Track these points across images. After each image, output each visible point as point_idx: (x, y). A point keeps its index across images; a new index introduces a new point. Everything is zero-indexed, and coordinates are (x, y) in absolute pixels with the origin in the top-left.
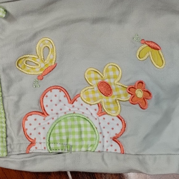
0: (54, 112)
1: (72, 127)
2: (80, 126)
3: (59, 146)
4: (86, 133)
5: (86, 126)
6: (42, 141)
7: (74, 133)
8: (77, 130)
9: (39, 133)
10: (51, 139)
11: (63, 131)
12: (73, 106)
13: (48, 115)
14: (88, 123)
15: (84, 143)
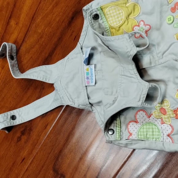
0: (141, 121)
1: (149, 128)
2: (153, 128)
3: (142, 137)
4: (156, 132)
5: (155, 128)
6: (135, 134)
7: (150, 132)
8: (151, 130)
9: (134, 131)
10: (139, 133)
11: (145, 130)
12: (150, 119)
13: (138, 122)
14: (156, 127)
15: (155, 137)
